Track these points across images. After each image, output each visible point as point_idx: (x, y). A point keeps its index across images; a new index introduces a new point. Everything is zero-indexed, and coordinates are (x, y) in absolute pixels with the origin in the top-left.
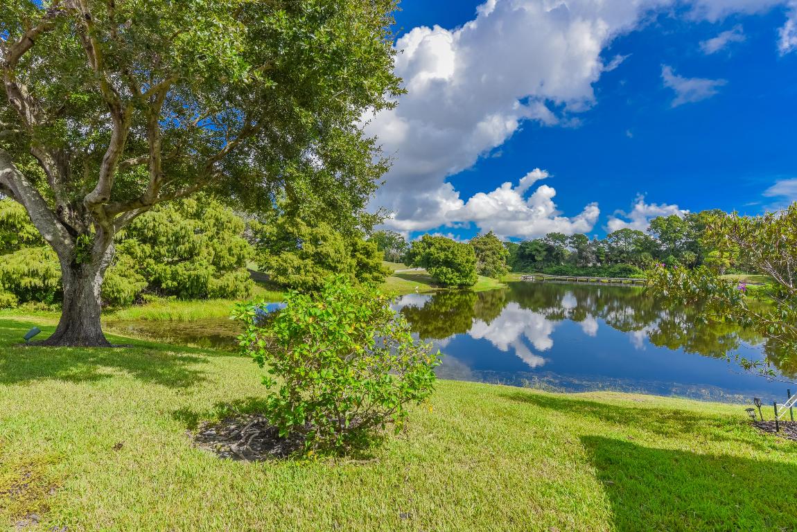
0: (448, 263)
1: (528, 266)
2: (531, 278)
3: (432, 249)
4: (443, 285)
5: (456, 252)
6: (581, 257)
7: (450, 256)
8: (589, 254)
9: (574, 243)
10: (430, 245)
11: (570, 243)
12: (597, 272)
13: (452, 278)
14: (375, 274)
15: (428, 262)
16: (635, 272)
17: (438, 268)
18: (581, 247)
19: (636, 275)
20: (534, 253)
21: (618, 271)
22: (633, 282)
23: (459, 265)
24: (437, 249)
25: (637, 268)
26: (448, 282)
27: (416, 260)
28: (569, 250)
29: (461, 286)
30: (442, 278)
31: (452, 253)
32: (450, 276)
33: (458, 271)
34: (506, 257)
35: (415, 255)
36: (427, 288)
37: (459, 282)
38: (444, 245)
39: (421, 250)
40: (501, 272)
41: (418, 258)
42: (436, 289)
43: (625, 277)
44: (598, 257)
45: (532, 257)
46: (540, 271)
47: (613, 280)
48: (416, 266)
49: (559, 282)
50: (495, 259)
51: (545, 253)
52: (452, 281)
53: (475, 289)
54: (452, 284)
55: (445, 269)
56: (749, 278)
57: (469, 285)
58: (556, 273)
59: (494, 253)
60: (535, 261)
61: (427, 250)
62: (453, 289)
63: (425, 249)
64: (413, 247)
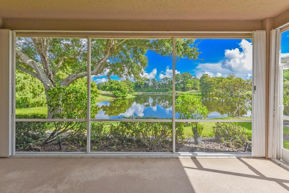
0: (118, 89)
1: (139, 89)
2: (140, 93)
3: (113, 85)
4: (117, 97)
5: (121, 85)
6: (154, 86)
7: (119, 87)
8: (157, 85)
9: (152, 82)
10: (112, 83)
11: (151, 82)
12: (159, 91)
13: (120, 95)
14: (95, 94)
15: (111, 89)
16: (169, 90)
17: (115, 91)
18: (154, 83)
19: (169, 91)
20: (140, 85)
21: (164, 90)
22: (169, 94)
23: (122, 90)
24: (115, 84)
25: (169, 89)
26: (119, 96)
27: (107, 89)
28: (151, 84)
29: (123, 97)
30: (117, 95)
31: (120, 85)
32: (119, 94)
33: (122, 92)
34: (133, 87)
35: (106, 87)
36: (112, 98)
37: (122, 96)
38: (117, 83)
39: (109, 85)
40: (131, 92)
41: (108, 88)
42: (115, 98)
43: (166, 92)
44: (159, 86)
45: (140, 87)
46: (142, 91)
47: (163, 93)
48: (107, 91)
49: (149, 94)
50: (130, 87)
51: (144, 85)
52: (120, 96)
53: (127, 98)
54: (120, 97)
55: (117, 92)
56: (196, 91)
57: (125, 97)
58: (147, 91)
59: (129, 86)
60: (140, 88)
61: (111, 85)
62: (120, 98)
63: (110, 85)
64: (105, 84)
